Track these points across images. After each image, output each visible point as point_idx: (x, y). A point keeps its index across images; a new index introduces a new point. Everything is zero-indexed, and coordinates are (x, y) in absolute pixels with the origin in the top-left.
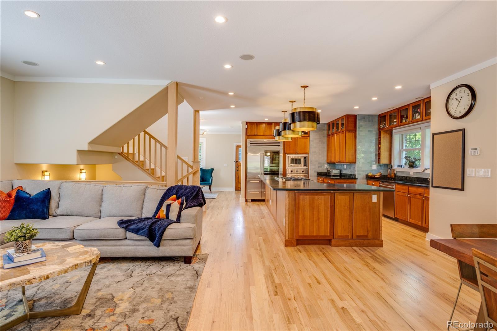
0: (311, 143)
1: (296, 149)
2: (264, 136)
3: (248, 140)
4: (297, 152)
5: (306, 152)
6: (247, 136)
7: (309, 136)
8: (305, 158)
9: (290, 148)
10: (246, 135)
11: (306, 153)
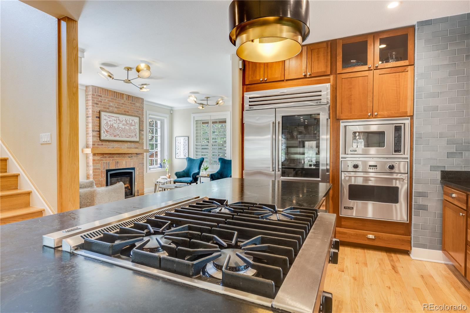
0: (419, 83)
1: (370, 104)
2: (283, 81)
3: (247, 95)
4: (372, 115)
5: (402, 110)
6: (245, 87)
7: (413, 65)
8: (398, 129)
9: (350, 104)
10: (243, 85)
11: (404, 115)
